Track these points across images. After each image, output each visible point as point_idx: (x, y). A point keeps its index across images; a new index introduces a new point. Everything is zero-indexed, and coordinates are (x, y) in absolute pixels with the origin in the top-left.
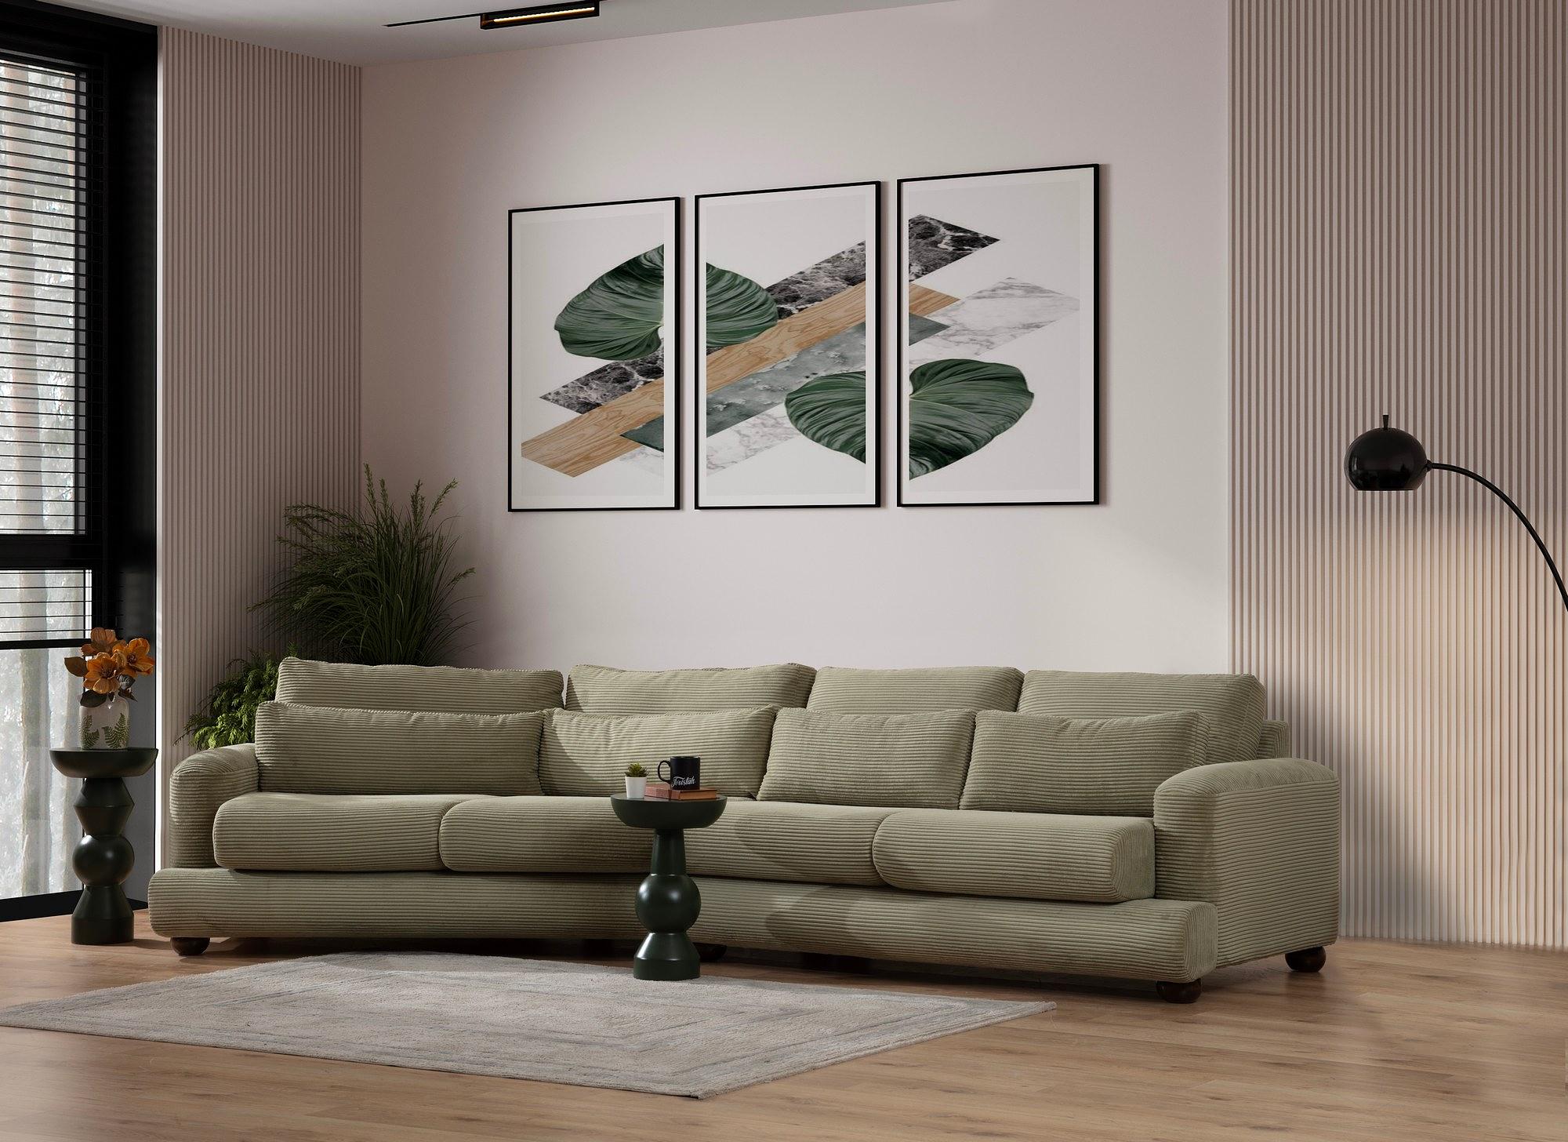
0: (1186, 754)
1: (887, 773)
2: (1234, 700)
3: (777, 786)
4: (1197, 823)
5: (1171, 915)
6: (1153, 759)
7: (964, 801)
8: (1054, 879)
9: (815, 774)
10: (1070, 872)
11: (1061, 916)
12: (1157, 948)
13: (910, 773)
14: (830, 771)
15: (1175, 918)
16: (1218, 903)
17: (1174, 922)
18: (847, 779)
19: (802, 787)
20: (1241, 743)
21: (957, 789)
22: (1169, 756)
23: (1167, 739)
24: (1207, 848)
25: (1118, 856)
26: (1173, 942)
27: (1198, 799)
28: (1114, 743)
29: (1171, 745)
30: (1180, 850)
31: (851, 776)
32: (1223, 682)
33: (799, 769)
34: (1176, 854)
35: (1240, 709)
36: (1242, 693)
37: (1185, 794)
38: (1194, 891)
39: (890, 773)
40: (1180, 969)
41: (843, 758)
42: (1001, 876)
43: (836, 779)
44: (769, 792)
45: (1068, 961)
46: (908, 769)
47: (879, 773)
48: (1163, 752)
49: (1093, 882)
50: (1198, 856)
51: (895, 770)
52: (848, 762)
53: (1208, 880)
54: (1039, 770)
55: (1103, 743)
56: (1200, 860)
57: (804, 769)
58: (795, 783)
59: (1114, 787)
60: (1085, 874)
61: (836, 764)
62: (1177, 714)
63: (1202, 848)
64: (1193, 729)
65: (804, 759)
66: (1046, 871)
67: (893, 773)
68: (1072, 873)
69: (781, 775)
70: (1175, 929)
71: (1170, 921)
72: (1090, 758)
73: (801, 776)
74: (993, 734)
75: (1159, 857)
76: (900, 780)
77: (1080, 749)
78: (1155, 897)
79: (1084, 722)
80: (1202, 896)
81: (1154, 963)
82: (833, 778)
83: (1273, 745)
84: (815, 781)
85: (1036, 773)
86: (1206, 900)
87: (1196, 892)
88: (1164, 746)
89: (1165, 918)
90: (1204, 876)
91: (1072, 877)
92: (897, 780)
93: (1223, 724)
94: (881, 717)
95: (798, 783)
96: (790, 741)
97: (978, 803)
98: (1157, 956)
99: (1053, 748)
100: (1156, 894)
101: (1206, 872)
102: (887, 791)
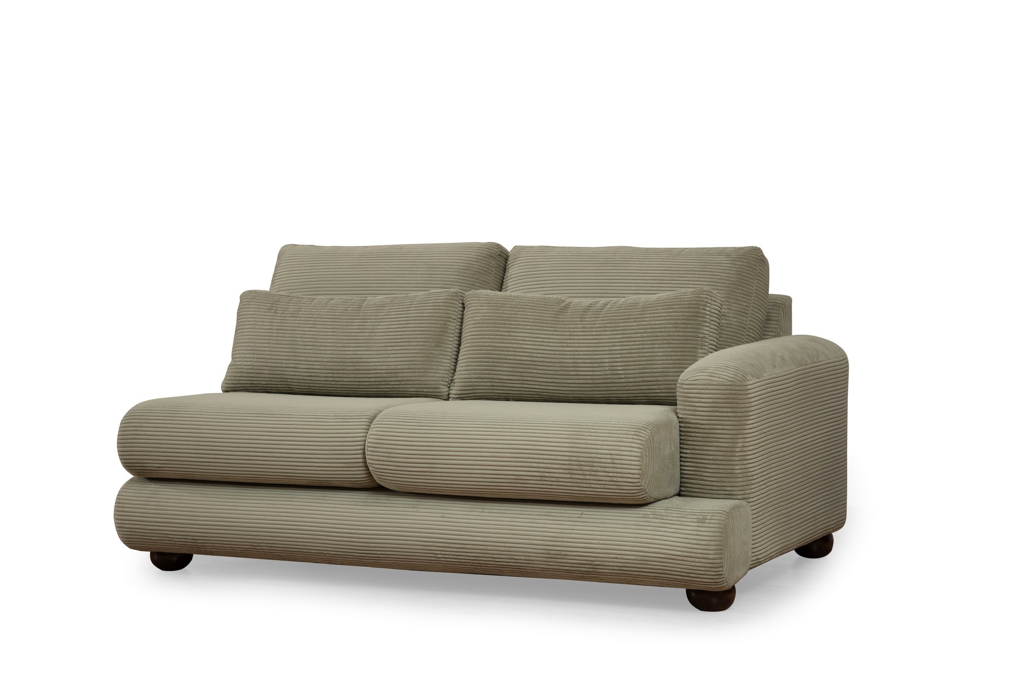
0: (701, 336)
1: (368, 360)
2: (741, 275)
3: (244, 375)
4: (729, 414)
5: (708, 517)
6: (665, 342)
7: (454, 391)
8: (575, 481)
9: (286, 362)
10: (593, 473)
11: (583, 520)
12: (693, 555)
13: (393, 360)
14: (304, 359)
15: (712, 521)
16: (750, 500)
17: (711, 525)
18: (323, 367)
19: (272, 376)
20: (751, 321)
21: (446, 376)
22: (682, 338)
23: (680, 319)
24: (740, 441)
25: (647, 454)
26: (712, 548)
27: (728, 387)
28: (621, 325)
29: (684, 326)
30: (710, 444)
31: (328, 364)
32: (728, 255)
33: (269, 357)
34: (705, 448)
35: (748, 284)
36: (749, 267)
37: (715, 383)
38: (725, 488)
39: (371, 360)
40: (719, 577)
41: (318, 344)
42: (514, 477)
43: (310, 367)
44: (235, 382)
45: (590, 570)
46: (392, 356)
47: (359, 360)
48: (676, 334)
49: (619, 483)
50: (729, 449)
51: (376, 356)
52: (324, 348)
53: (740, 475)
54: (539, 355)
55: (609, 325)
56: (732, 454)
57: (274, 357)
58: (264, 372)
59: (623, 372)
60: (611, 474)
61: (311, 351)
62: (687, 292)
63: (733, 441)
64: (707, 308)
65: (274, 345)
66: (566, 471)
67: (375, 360)
68: (596, 473)
69: (248, 363)
70: (713, 534)
71: (706, 525)
72: (595, 341)
73: (270, 365)
74: (485, 316)
75: (685, 451)
76: (383, 367)
77: (584, 331)
78: (679, 495)
79: (586, 302)
80: (734, 493)
81: (690, 571)
82: (307, 367)
83: (778, 321)
84: (287, 369)
85: (536, 359)
86: (739, 497)
87: (728, 489)
88: (676, 328)
89: (702, 521)
90: (736, 471)
91: (596, 478)
92: (379, 367)
93: (732, 301)
94: (356, 298)
95: (268, 372)
96: (257, 327)
97: (471, 392)
98: (694, 564)
99: (554, 331)
100: (680, 490)
101: (738, 467)
102: (368, 380)
